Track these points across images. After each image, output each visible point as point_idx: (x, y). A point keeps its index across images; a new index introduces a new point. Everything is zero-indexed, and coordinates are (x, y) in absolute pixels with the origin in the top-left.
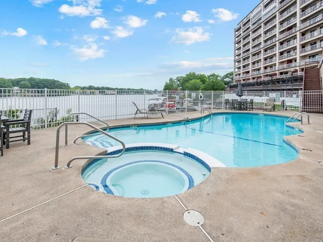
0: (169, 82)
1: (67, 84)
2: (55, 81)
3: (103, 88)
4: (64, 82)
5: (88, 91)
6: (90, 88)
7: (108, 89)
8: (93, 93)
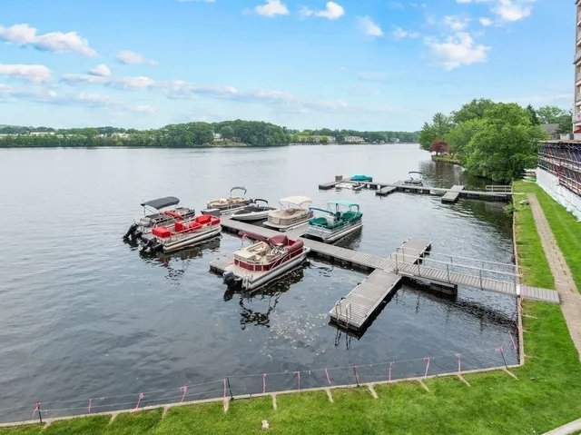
0: (433, 123)
1: (284, 128)
3: (344, 132)
4: (279, 125)
5: (319, 138)
6: (325, 132)
7: (352, 133)
8: (324, 142)
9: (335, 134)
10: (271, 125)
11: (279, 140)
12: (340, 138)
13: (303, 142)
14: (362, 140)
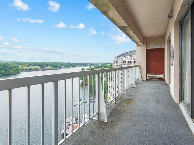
12: (43, 67)
14: (51, 68)
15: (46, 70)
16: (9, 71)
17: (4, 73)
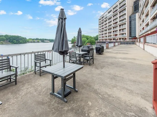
1: (25, 38)
2: (19, 37)
3: (43, 39)
4: (23, 37)
5: (36, 41)
6: (37, 39)
7: (46, 40)
8: (38, 42)
9: (41, 40)
10: (21, 37)
11: (24, 42)
12: (43, 41)
13: (31, 42)
14: (49, 41)
15: (45, 42)
16: (20, 41)
17: (16, 43)
